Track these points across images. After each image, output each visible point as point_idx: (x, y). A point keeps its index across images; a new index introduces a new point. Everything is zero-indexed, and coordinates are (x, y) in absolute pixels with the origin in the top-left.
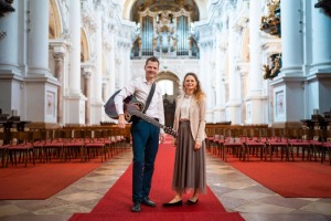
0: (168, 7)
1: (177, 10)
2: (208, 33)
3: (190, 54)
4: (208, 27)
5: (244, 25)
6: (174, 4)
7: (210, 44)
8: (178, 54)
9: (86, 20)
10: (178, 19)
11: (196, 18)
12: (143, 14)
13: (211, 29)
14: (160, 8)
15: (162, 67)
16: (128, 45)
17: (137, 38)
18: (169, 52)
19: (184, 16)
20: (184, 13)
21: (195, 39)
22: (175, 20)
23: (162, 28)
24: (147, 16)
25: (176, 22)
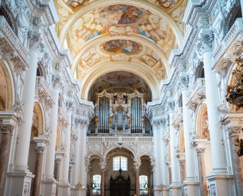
0: (123, 90)
1: (131, 92)
2: (160, 112)
3: (144, 132)
4: (160, 106)
5: (199, 102)
6: (128, 87)
7: (162, 122)
8: (132, 132)
9: (42, 95)
10: (132, 100)
11: (149, 99)
12: (101, 95)
13: (163, 109)
14: (115, 90)
15: (117, 143)
16: (86, 122)
17: (94, 116)
18: (124, 129)
19: (137, 97)
20: (137, 95)
21: (148, 118)
22: (129, 101)
23: (117, 108)
24: (104, 96)
25: (130, 103)
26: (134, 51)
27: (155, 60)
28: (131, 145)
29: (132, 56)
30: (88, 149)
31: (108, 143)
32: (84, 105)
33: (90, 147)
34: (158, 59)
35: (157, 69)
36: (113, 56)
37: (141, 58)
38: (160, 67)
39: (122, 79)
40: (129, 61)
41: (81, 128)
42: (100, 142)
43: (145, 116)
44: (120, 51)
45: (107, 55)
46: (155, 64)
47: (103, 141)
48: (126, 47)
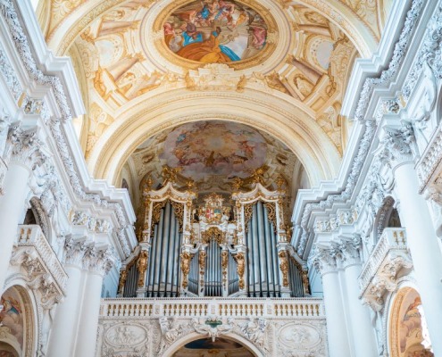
2: (342, 217)
4: (341, 200)
7: (351, 246)
10: (248, 208)
12: (157, 196)
13: (349, 208)
15: (203, 322)
16: (101, 253)
17: (136, 253)
18: (225, 293)
19: (263, 203)
20: (263, 195)
21: (297, 258)
22: (241, 213)
23: (205, 234)
24: (169, 201)
25: (242, 216)
26: (252, 51)
27: (314, 72)
28: (251, 324)
29: (247, 72)
30: (105, 342)
31: (171, 319)
32: (97, 198)
33: (112, 333)
34: (322, 70)
35: (321, 101)
36: (192, 74)
37: (271, 77)
38: (329, 94)
39: (219, 164)
40: (239, 88)
41: (83, 271)
42: (145, 318)
43: (288, 251)
44: (212, 56)
45: (175, 67)
46: (314, 87)
47: (154, 315)
48: (231, 38)
